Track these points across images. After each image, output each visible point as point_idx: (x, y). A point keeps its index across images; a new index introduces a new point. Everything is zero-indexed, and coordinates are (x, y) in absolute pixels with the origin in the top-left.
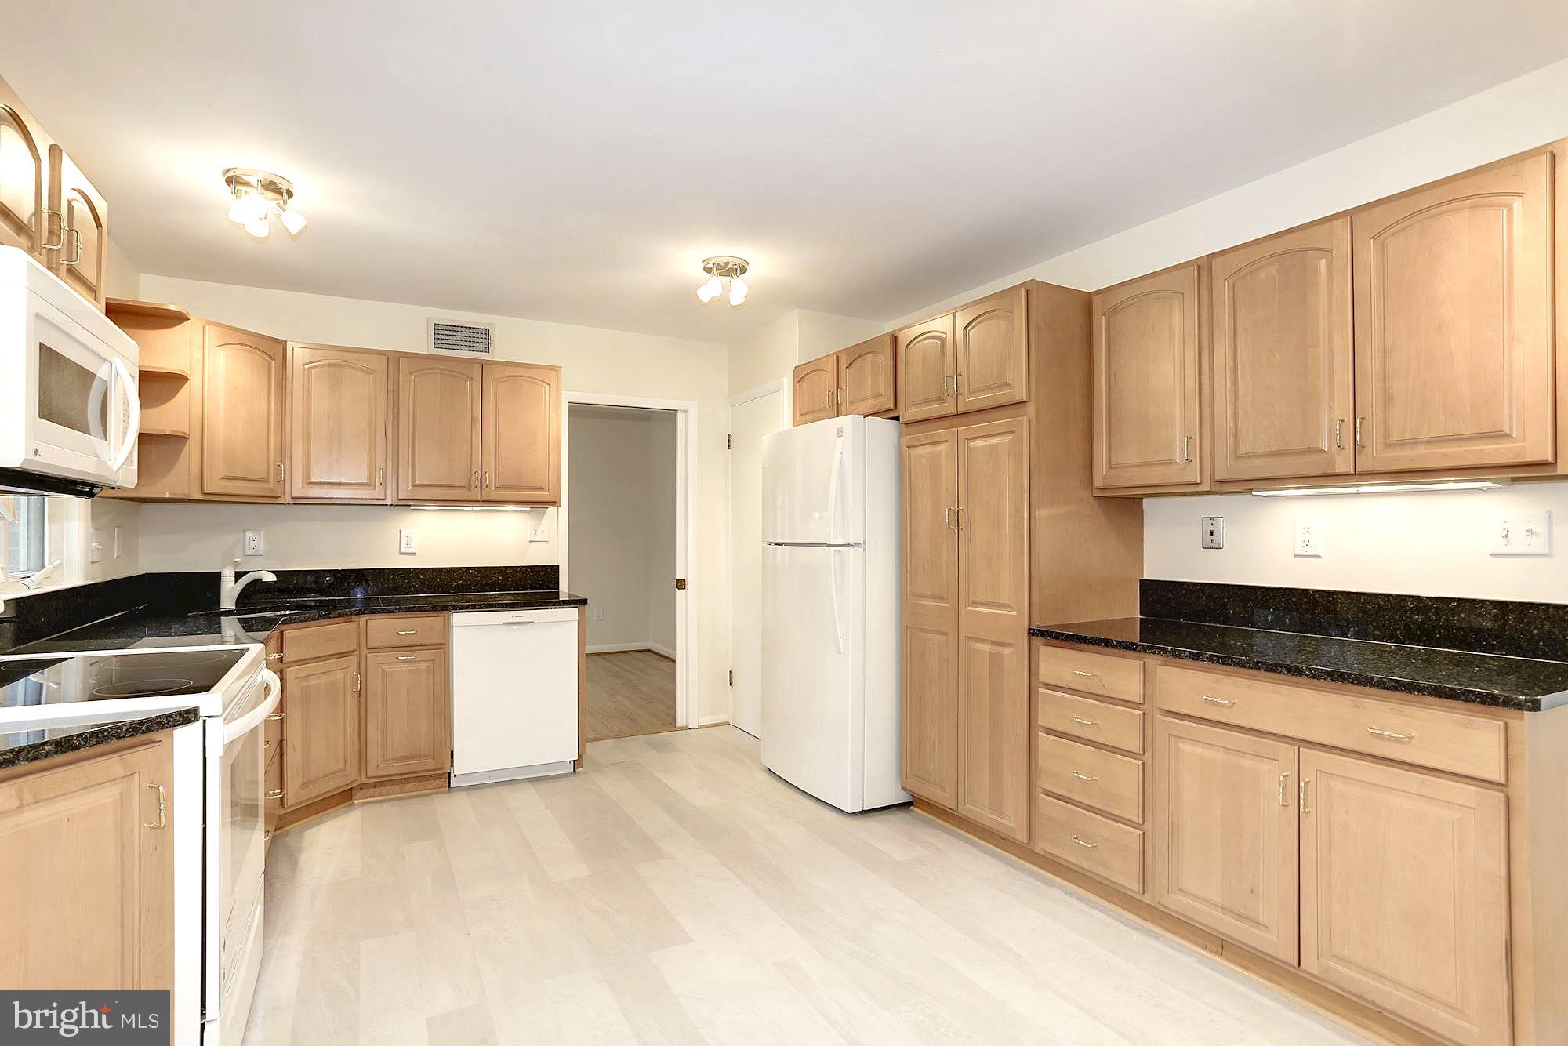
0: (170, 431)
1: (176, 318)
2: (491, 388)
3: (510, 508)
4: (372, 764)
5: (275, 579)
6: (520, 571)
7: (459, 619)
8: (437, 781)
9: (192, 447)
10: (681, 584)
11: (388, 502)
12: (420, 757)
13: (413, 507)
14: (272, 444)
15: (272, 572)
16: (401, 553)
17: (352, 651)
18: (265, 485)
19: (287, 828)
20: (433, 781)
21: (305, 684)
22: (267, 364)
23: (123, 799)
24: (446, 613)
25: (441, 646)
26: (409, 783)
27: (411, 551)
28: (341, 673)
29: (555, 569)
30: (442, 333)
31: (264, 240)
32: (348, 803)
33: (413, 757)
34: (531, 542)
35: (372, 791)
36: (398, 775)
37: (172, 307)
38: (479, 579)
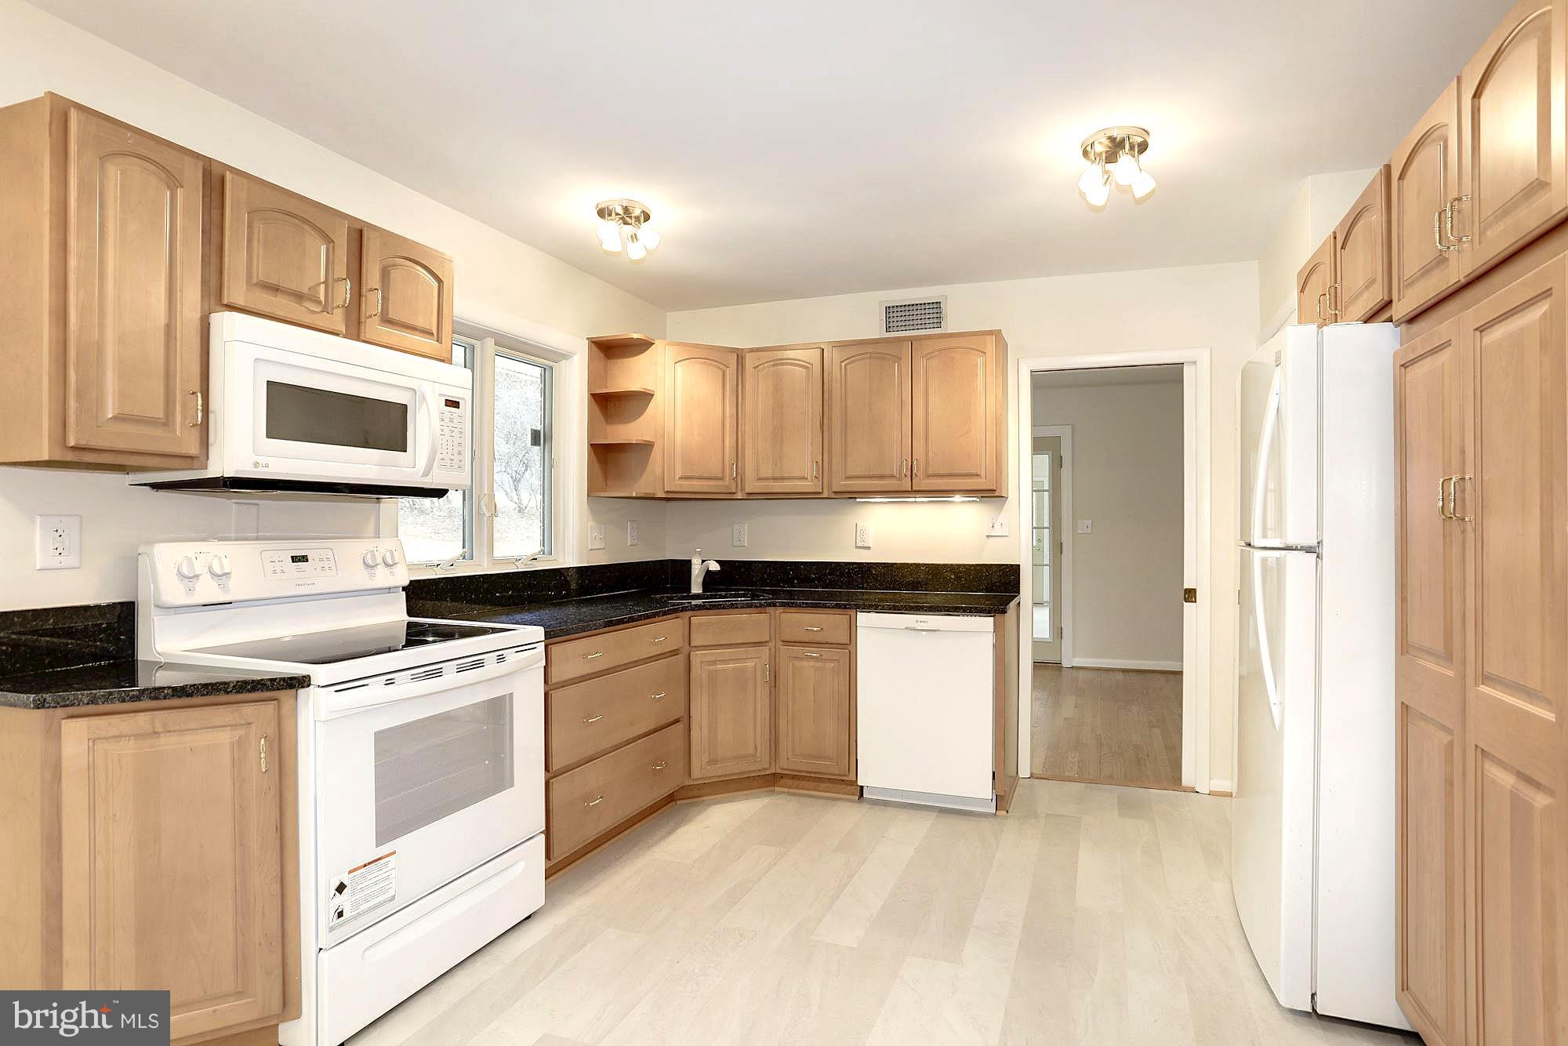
0: (636, 440)
1: (642, 346)
2: (920, 364)
3: (958, 498)
4: (783, 755)
5: (719, 569)
6: (974, 570)
7: (864, 619)
8: (849, 787)
9: (656, 453)
10: (1190, 595)
11: (825, 495)
12: (825, 758)
13: (858, 500)
14: (727, 444)
15: (716, 561)
16: (857, 547)
17: (765, 642)
18: (720, 483)
19: (704, 798)
20: (844, 786)
21: (712, 668)
22: (721, 373)
23: (240, 745)
24: (852, 612)
25: (848, 646)
26: (823, 782)
27: (866, 545)
28: (754, 663)
29: (1015, 570)
30: (894, 315)
31: (638, 262)
32: (770, 788)
33: (819, 758)
34: (988, 536)
35: (790, 782)
36: (808, 772)
37: (635, 336)
38: (930, 577)
